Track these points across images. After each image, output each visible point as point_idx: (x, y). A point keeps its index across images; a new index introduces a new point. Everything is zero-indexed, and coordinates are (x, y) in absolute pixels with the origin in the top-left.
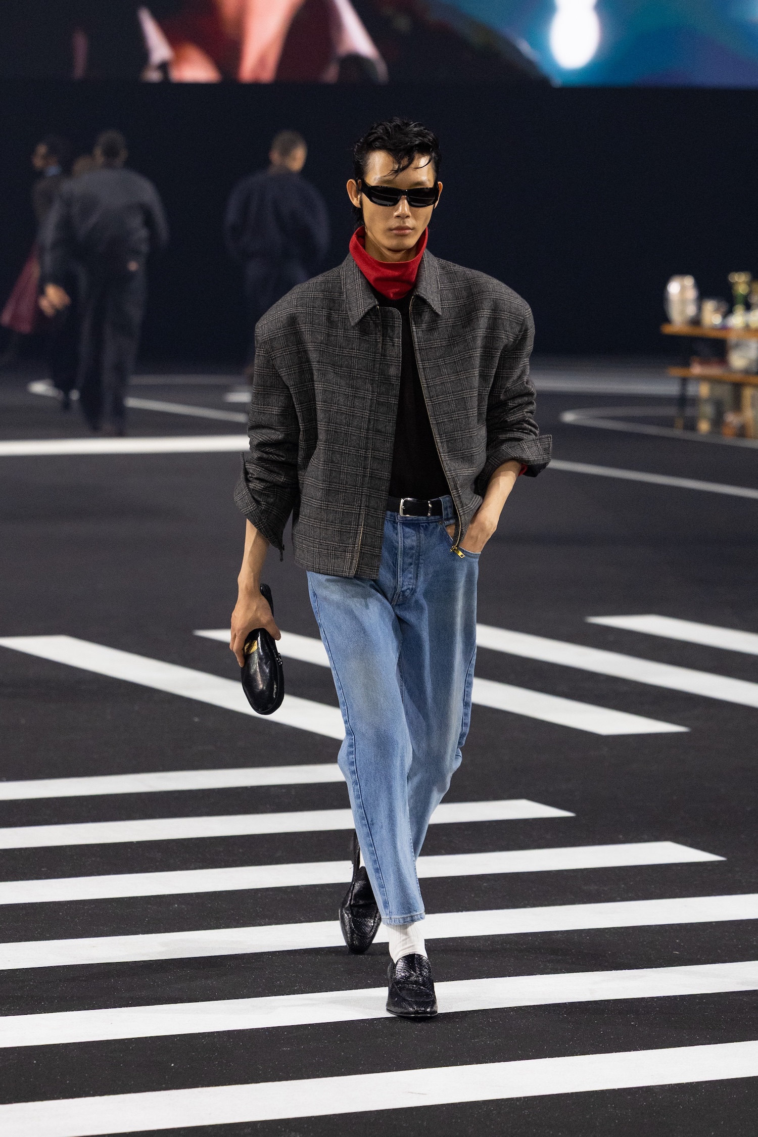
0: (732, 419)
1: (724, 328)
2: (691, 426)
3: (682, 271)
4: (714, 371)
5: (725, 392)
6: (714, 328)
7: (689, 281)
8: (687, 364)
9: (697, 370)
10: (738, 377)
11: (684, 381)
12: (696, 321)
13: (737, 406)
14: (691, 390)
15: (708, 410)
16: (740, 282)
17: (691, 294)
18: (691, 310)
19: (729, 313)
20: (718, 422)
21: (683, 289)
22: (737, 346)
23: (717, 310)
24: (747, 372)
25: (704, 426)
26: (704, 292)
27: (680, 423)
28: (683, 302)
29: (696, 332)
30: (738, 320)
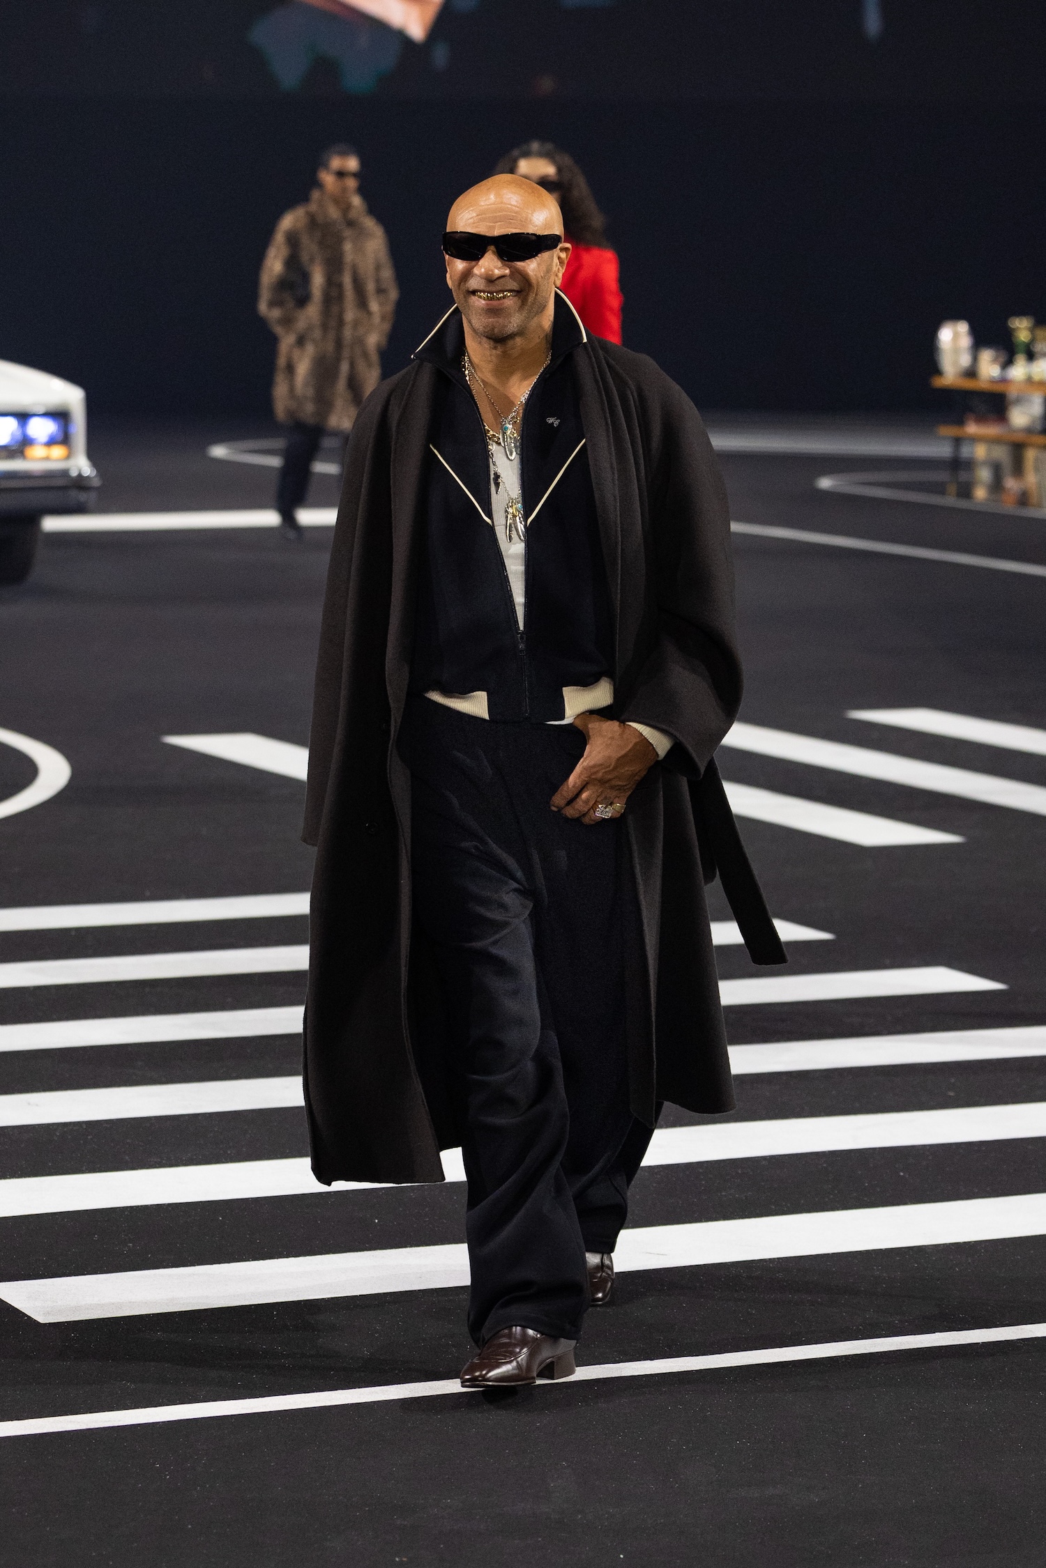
0: (1011, 483)
1: (1004, 380)
2: (965, 491)
3: (954, 316)
4: (992, 430)
5: (1001, 454)
6: (993, 381)
7: (963, 327)
8: (960, 422)
9: (972, 428)
10: (1020, 437)
11: (958, 441)
12: (971, 373)
13: (1018, 468)
14: (965, 451)
15: (984, 474)
16: (1022, 328)
17: (965, 341)
18: (965, 360)
19: (1008, 363)
20: (997, 486)
21: (956, 336)
22: (1018, 401)
23: (995, 360)
24: (1029, 430)
25: (980, 493)
26: (980, 340)
27: (952, 489)
28: (956, 351)
29: (969, 384)
30: (1019, 371)
